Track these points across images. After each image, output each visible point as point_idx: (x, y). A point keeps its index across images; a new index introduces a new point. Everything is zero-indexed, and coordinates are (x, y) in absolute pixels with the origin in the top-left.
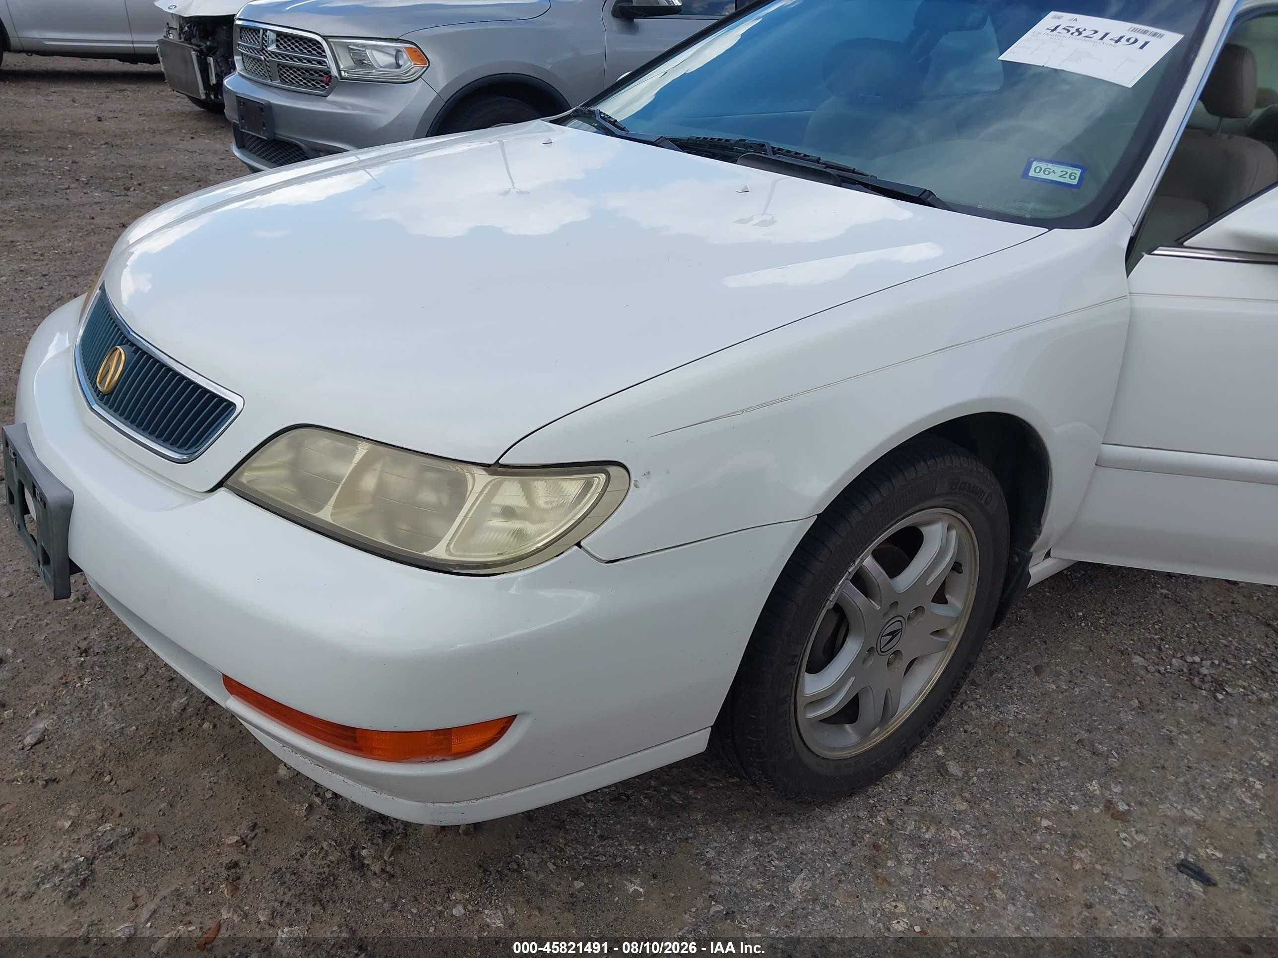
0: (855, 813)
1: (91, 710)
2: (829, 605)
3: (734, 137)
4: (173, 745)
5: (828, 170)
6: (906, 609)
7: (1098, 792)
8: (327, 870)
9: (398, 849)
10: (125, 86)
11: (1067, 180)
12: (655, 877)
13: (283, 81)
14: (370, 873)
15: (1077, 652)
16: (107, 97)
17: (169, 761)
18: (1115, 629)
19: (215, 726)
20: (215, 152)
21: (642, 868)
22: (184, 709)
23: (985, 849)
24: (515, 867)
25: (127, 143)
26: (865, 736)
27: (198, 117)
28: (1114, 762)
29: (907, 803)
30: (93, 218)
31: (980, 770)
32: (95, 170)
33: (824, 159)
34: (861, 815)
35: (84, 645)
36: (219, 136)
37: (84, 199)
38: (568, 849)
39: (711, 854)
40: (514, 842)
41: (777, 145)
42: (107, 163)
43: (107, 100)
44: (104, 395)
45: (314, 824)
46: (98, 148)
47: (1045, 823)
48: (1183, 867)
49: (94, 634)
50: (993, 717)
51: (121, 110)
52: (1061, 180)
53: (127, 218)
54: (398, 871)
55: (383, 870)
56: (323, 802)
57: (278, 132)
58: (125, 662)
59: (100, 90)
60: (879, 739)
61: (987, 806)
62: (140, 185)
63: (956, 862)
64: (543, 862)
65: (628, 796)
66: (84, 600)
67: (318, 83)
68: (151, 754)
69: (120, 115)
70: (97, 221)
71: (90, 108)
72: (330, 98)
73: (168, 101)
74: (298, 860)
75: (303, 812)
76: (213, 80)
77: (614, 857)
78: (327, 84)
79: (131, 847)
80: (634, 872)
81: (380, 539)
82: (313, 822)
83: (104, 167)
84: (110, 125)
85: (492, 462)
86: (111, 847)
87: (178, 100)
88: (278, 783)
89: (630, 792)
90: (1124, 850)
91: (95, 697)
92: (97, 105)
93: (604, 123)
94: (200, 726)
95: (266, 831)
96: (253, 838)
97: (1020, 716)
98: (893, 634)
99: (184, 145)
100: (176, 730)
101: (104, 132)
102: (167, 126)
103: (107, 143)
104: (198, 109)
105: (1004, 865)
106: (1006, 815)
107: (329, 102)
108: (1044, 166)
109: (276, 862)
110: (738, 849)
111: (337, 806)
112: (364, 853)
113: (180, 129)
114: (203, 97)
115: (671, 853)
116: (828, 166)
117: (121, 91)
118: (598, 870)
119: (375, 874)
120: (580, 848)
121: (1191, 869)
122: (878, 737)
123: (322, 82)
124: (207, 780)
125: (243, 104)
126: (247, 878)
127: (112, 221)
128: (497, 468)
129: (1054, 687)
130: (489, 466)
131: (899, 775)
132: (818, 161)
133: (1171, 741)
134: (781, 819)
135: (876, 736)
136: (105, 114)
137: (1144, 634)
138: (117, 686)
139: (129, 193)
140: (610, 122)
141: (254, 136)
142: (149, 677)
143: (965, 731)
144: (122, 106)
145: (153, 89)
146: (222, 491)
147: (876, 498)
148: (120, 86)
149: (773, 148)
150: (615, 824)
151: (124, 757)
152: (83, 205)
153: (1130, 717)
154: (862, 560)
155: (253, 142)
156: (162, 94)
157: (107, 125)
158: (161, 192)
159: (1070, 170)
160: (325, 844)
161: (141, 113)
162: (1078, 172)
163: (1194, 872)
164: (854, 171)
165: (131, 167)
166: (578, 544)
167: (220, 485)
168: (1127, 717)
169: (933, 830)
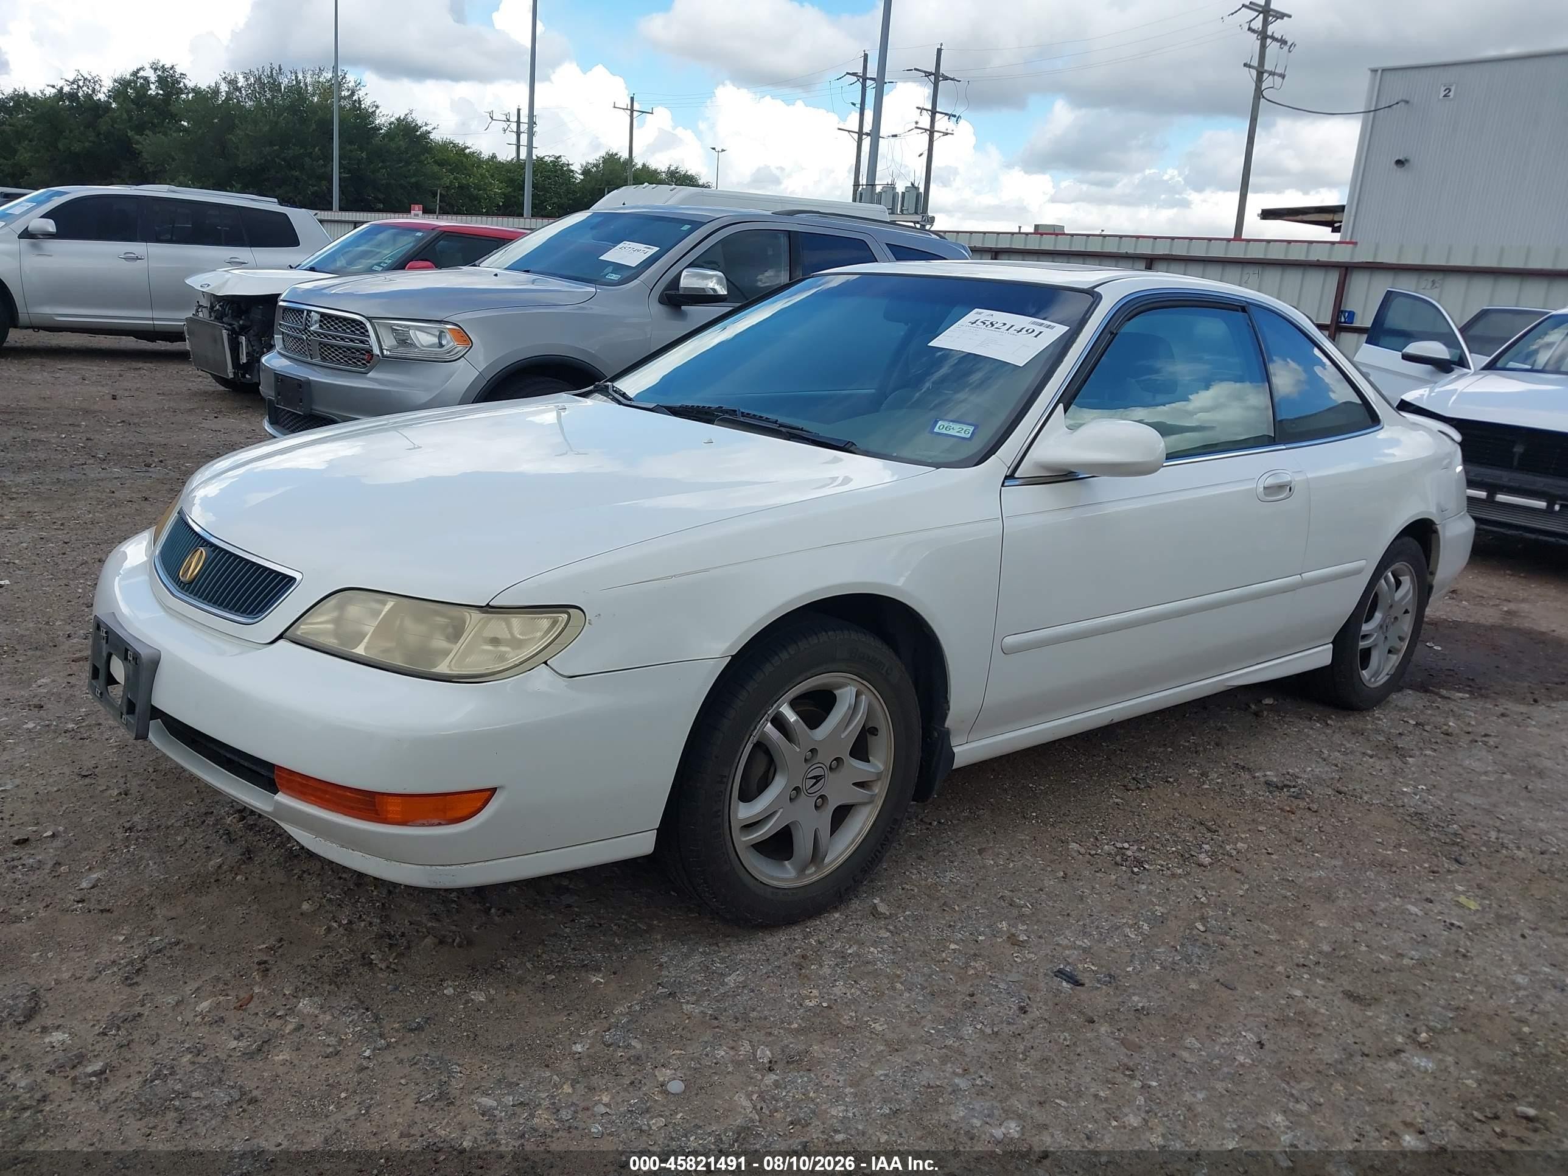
0: (792, 937)
1: (138, 866)
2: (754, 739)
3: (715, 406)
4: (210, 890)
5: (781, 429)
6: (825, 757)
7: (1005, 929)
8: (341, 965)
9: (400, 955)
10: (141, 365)
11: (962, 435)
12: (615, 973)
13: (324, 359)
14: (376, 968)
15: (1022, 840)
16: (121, 376)
17: (206, 902)
18: (1062, 825)
19: (247, 879)
20: (241, 432)
21: (605, 968)
22: (220, 867)
23: (896, 961)
24: (499, 966)
25: (145, 422)
26: (802, 870)
27: (221, 396)
28: (1026, 911)
29: (838, 931)
30: (113, 492)
31: (907, 913)
32: (112, 447)
33: (780, 421)
34: (796, 937)
35: (127, 825)
36: (244, 416)
37: (102, 475)
38: (544, 956)
39: (664, 959)
40: (500, 952)
41: (746, 411)
42: (125, 440)
43: (121, 378)
44: (185, 585)
45: (331, 939)
46: (115, 426)
47: (953, 946)
48: (1060, 973)
49: (136, 818)
50: (930, 880)
51: (137, 389)
52: (958, 434)
53: (149, 492)
54: (400, 968)
55: (388, 967)
56: (339, 927)
57: (314, 407)
58: (166, 836)
59: (114, 368)
60: (815, 878)
61: (907, 935)
62: (161, 461)
63: (870, 968)
64: (523, 964)
65: (600, 925)
66: (126, 795)
67: (359, 361)
68: (191, 896)
69: (138, 393)
70: (117, 494)
71: (103, 386)
72: (370, 375)
73: (189, 381)
74: (317, 960)
75: (323, 932)
76: (244, 359)
77: (583, 960)
78: (369, 362)
79: (177, 952)
80: (598, 970)
81: (399, 662)
82: (330, 938)
83: (122, 445)
84: (125, 403)
85: (484, 604)
86: (159, 951)
87: (200, 379)
88: (302, 914)
89: (602, 922)
90: (1014, 964)
91: (141, 858)
92: (109, 383)
93: (616, 396)
94: (234, 878)
95: (291, 943)
96: (280, 947)
97: (955, 881)
98: (818, 779)
99: (206, 424)
100: (212, 880)
101: (120, 411)
102: (189, 406)
103: (123, 421)
104: (222, 388)
105: (909, 970)
106: (921, 940)
107: (371, 379)
108: (946, 424)
109: (299, 961)
110: (687, 956)
111: (352, 930)
112: (372, 957)
113: (203, 408)
114: (231, 376)
115: (631, 958)
116: (781, 425)
117: (136, 369)
118: (568, 969)
119: (381, 969)
120: (555, 955)
121: (1064, 974)
122: (813, 875)
123: (363, 359)
124: (240, 912)
125: (281, 380)
126: (275, 970)
127: (133, 495)
128: (488, 609)
129: (992, 862)
130: (482, 607)
131: (837, 915)
132: (776, 422)
133: (1081, 899)
134: (728, 939)
135: (812, 874)
136: (120, 392)
137: (1087, 829)
138: (160, 851)
139: (150, 469)
140: (620, 395)
141: (289, 412)
142: (187, 846)
143: (903, 889)
144: (138, 386)
145: (173, 368)
146: (281, 642)
147: (784, 655)
148: (135, 365)
149: (742, 413)
150: (587, 941)
151: (167, 898)
152: (102, 480)
153: (1052, 883)
154: (779, 706)
155: (289, 417)
156: (182, 373)
157: (122, 403)
158: (183, 468)
159: (965, 427)
160: (340, 951)
161: (160, 392)
162: (972, 429)
163: (1068, 977)
164: (802, 430)
165: (151, 445)
166: (545, 663)
167: (280, 637)
168: (1049, 883)
169: (855, 948)
